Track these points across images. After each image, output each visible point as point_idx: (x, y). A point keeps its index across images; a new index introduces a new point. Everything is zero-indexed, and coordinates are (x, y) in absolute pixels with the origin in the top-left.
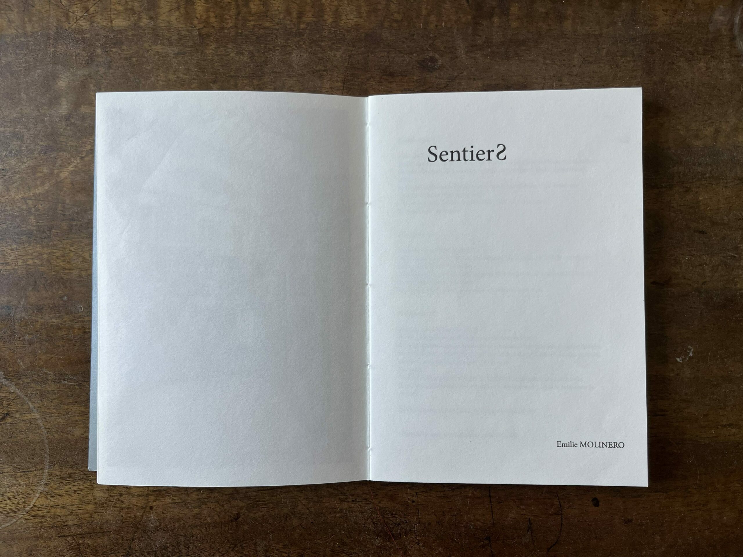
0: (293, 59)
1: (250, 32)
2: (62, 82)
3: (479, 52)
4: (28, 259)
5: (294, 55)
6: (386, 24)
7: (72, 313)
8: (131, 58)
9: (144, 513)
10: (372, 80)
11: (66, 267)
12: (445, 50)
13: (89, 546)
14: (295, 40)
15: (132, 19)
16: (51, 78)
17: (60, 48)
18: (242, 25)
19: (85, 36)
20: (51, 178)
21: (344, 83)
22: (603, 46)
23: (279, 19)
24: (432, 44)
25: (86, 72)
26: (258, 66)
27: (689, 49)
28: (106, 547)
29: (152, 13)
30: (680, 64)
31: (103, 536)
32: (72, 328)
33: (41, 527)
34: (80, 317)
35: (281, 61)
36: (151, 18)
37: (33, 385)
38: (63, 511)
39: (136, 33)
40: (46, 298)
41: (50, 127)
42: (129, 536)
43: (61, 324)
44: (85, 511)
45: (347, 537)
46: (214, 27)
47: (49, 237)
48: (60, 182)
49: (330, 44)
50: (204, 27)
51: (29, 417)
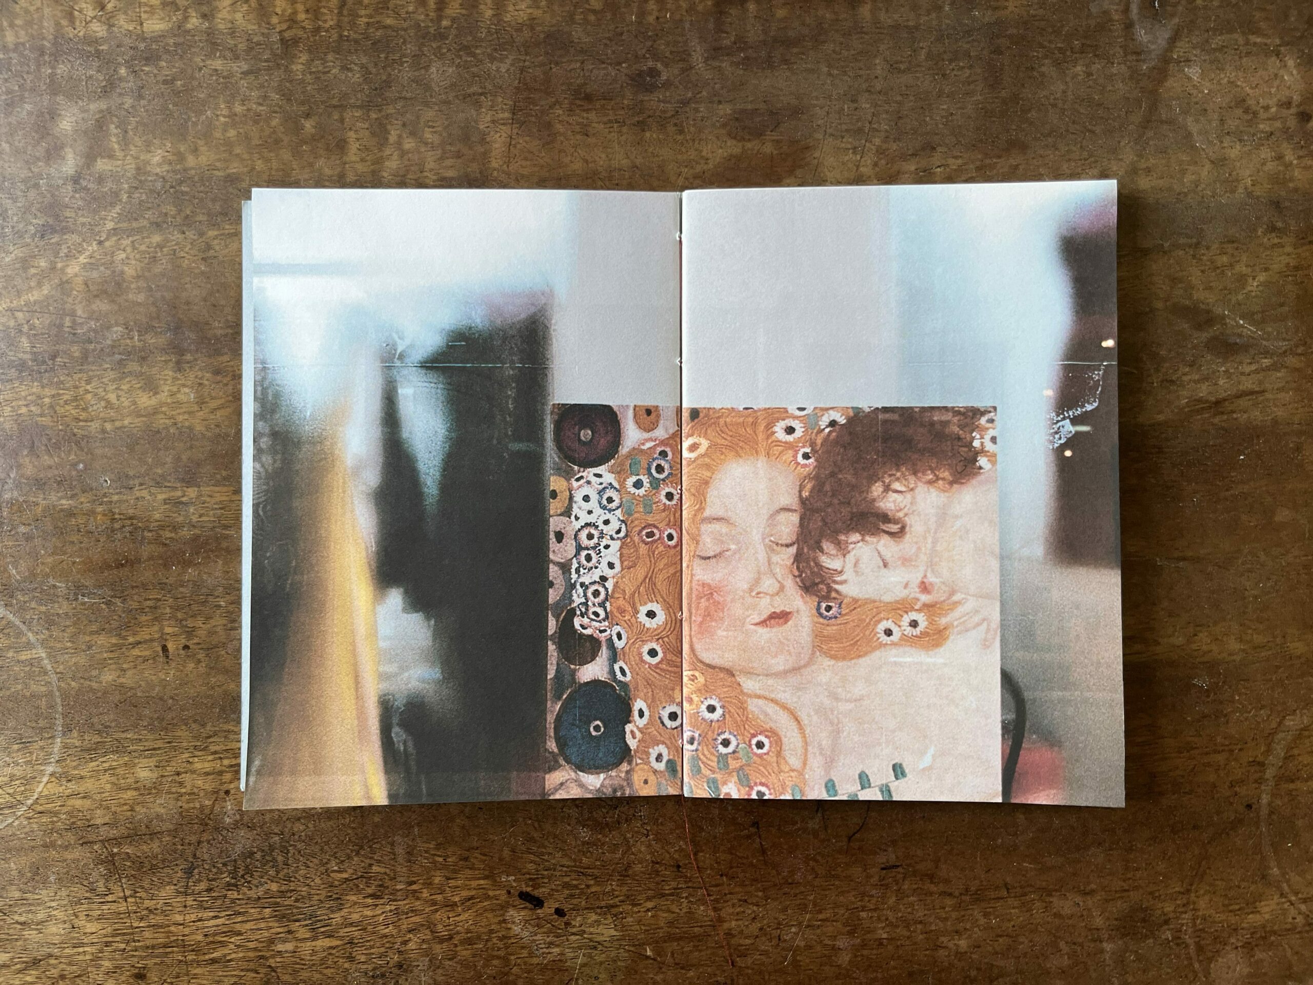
0: (432, 76)
1: (362, 34)
2: (65, 122)
3: (726, 58)
4: (19, 407)
5: (433, 69)
6: (578, 17)
7: (91, 489)
8: (174, 80)
9: (216, 800)
10: (557, 107)
11: (81, 418)
12: (671, 57)
13: (130, 857)
14: (434, 45)
15: (174, 19)
16: (47, 116)
17: (62, 69)
18: (349, 23)
19: (101, 48)
20: (52, 275)
21: (514, 114)
22: (921, 45)
23: (407, 13)
24: (652, 46)
25: (103, 105)
26: (376, 89)
27: (1059, 45)
28: (156, 857)
29: (205, 9)
30: (1043, 69)
31: (152, 840)
32: (92, 512)
33: (52, 829)
34: (105, 495)
35: (412, 81)
36: (204, 16)
37: (33, 605)
38: (87, 803)
39: (181, 40)
40: (50, 467)
41: (49, 195)
42: (194, 839)
43: (76, 507)
44: (122, 801)
45: (535, 828)
46: (304, 28)
47: (52, 370)
48: (67, 282)
49: (489, 50)
50: (289, 28)
51: (29, 657)
